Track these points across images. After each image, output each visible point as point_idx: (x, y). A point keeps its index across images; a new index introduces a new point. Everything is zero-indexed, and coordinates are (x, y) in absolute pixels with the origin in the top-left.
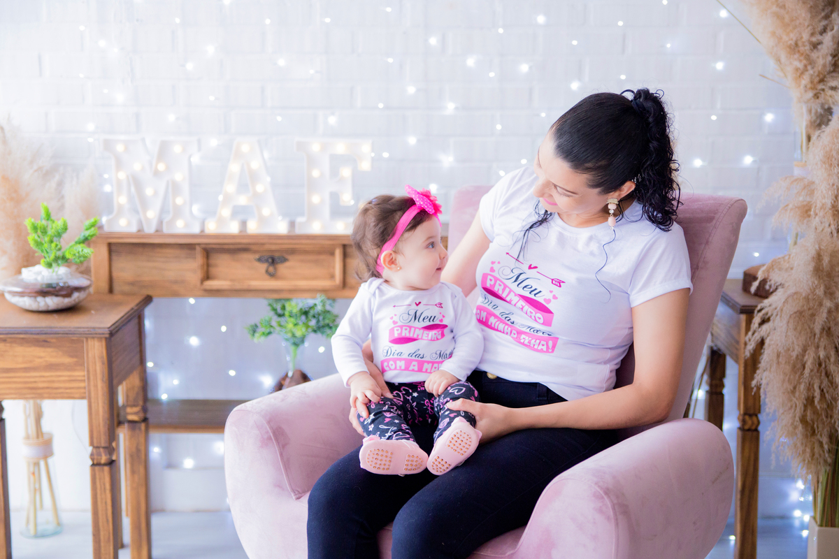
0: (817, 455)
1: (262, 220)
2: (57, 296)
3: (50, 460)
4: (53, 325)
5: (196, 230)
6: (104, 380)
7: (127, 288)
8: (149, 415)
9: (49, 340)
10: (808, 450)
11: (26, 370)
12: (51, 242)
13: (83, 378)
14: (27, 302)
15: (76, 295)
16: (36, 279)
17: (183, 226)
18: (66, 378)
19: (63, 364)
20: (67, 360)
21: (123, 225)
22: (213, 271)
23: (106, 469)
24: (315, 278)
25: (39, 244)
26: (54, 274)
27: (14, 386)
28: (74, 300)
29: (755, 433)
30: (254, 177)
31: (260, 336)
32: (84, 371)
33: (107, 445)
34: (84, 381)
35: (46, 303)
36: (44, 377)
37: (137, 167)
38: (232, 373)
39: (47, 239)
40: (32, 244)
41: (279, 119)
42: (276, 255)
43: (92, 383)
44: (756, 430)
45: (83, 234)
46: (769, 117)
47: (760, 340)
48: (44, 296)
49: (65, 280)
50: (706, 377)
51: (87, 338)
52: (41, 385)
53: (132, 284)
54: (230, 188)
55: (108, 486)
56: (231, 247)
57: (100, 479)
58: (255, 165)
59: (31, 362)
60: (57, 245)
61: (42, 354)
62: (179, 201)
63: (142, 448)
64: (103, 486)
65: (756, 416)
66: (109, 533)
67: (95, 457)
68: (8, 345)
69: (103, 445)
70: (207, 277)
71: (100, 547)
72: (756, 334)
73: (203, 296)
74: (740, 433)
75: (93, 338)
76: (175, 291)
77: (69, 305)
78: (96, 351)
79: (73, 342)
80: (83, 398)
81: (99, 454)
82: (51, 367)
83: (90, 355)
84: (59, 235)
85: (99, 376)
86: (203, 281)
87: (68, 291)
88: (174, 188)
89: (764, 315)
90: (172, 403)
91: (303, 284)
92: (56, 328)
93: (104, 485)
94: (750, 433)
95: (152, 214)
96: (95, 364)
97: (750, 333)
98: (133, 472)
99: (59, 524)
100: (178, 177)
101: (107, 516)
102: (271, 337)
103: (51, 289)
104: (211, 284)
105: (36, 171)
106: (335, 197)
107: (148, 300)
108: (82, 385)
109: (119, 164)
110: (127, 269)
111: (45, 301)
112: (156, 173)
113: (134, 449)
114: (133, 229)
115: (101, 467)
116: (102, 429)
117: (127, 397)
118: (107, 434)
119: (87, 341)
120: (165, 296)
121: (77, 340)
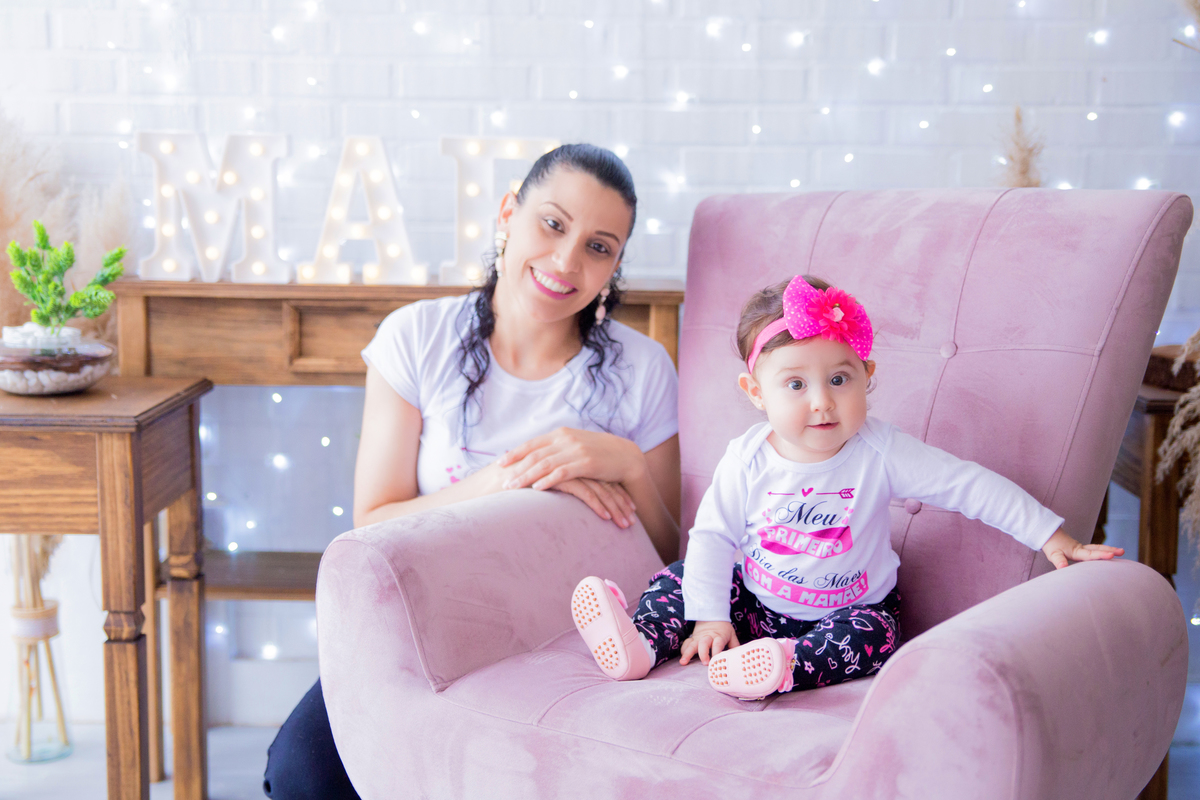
1: (387, 264)
2: (56, 369)
4: (46, 412)
5: (283, 278)
6: (128, 501)
7: (173, 370)
8: (204, 570)
9: (39, 437)
11: (2, 484)
12: (48, 281)
13: (93, 499)
14: (9, 380)
15: (87, 370)
16: (24, 343)
17: (262, 272)
18: (67, 499)
19: (62, 476)
20: (68, 469)
21: (170, 269)
22: (309, 343)
23: (130, 647)
25: (28, 285)
26: (54, 336)
28: (85, 378)
30: (374, 196)
32: (96, 487)
33: (131, 608)
34: (96, 503)
35: (39, 382)
36: (30, 496)
37: (192, 177)
38: (338, 511)
39: (41, 278)
40: (17, 286)
41: (415, 114)
43: (108, 508)
45: (100, 273)
46: (1177, 119)
47: (1182, 453)
48: (36, 370)
49: (71, 345)
51: (100, 433)
52: (26, 510)
53: (182, 362)
54: (337, 212)
55: (132, 676)
56: (338, 304)
57: (120, 664)
58: (377, 176)
59: (10, 471)
60: (56, 287)
61: (29, 460)
62: (257, 232)
63: (194, 621)
64: (124, 675)
65: (1170, 576)
66: (134, 753)
67: (113, 628)
69: (124, 609)
70: (300, 352)
71: (118, 774)
72: (1175, 444)
73: (293, 384)
75: (111, 433)
76: (250, 376)
77: (76, 386)
78: (115, 454)
79: (79, 442)
80: (92, 532)
81: (119, 624)
82: (42, 481)
83: (105, 462)
84: (60, 271)
85: (120, 497)
86: (292, 360)
87: (72, 362)
88: (250, 212)
89: (1189, 412)
90: (245, 556)
92: (52, 416)
93: (127, 673)
95: (214, 253)
96: (114, 478)
97: (1166, 443)
98: (178, 658)
99: (67, 742)
100: (256, 194)
101: (130, 721)
103: (47, 358)
104: (305, 361)
105: (32, 179)
107: (206, 386)
108: (92, 510)
109: (164, 174)
110: (175, 339)
111: (38, 378)
112: (222, 188)
113: (181, 623)
114: (185, 276)
115: (121, 645)
116: (124, 582)
117: (171, 539)
118: (132, 591)
119: (101, 439)
120: (233, 382)
121: (85, 437)
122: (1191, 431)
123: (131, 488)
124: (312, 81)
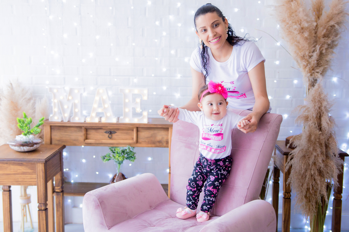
0: (311, 209)
1: (107, 118)
2: (28, 146)
3: (30, 205)
4: (25, 158)
5: (83, 121)
6: (43, 178)
7: (57, 142)
8: (64, 190)
9: (23, 163)
10: (308, 207)
11: (14, 174)
13: (35, 178)
14: (17, 148)
15: (35, 146)
16: (21, 140)
17: (78, 120)
18: (29, 178)
19: (28, 172)
20: (30, 171)
21: (56, 119)
22: (89, 136)
23: (44, 212)
24: (126, 139)
25: (21, 127)
26: (28, 138)
27: (10, 180)
28: (35, 148)
29: (289, 200)
30: (104, 102)
31: (106, 160)
32: (36, 175)
33: (44, 203)
35: (24, 149)
36: (21, 177)
37: (61, 98)
38: (97, 173)
39: (25, 125)
40: (19, 127)
41: (116, 80)
42: (112, 130)
43: (39, 180)
44: (290, 199)
45: (38, 123)
46: (295, 82)
47: (291, 165)
48: (23, 146)
49: (32, 140)
50: (272, 177)
52: (20, 180)
53: (59, 141)
54: (95, 106)
56: (95, 127)
57: (41, 216)
58: (105, 97)
59: (16, 171)
60: (28, 127)
61: (21, 169)
62: (77, 110)
63: (61, 202)
65: (290, 193)
67: (40, 207)
68: (8, 165)
69: (43, 203)
70: (86, 138)
72: (289, 163)
73: (86, 145)
74: (284, 199)
75: (39, 163)
76: (75, 143)
77: (33, 149)
78: (40, 167)
79: (32, 164)
80: (35, 185)
81: (41, 206)
82: (24, 173)
83: (38, 169)
84: (29, 124)
85: (41, 177)
86: (84, 140)
87: (32, 144)
88: (75, 106)
89: (292, 156)
90: (75, 184)
91: (122, 141)
92: (26, 159)
93: (43, 218)
94: (287, 200)
95: (67, 115)
96: (40, 173)
97: (287, 163)
98: (57, 211)
99: (33, 228)
100: (76, 101)
101: (44, 229)
102: (110, 161)
103: (26, 144)
104: (87, 141)
105: (24, 99)
106: (134, 109)
107: (64, 147)
108: (35, 180)
109: (55, 97)
110: (57, 135)
111: (23, 148)
112: (68, 100)
113: (58, 203)
114: (60, 120)
115: (42, 211)
116: (42, 197)
118: (44, 199)
119: (37, 164)
120: (71, 145)
122: (292, 160)
123: (44, 175)
124: (91, 72)
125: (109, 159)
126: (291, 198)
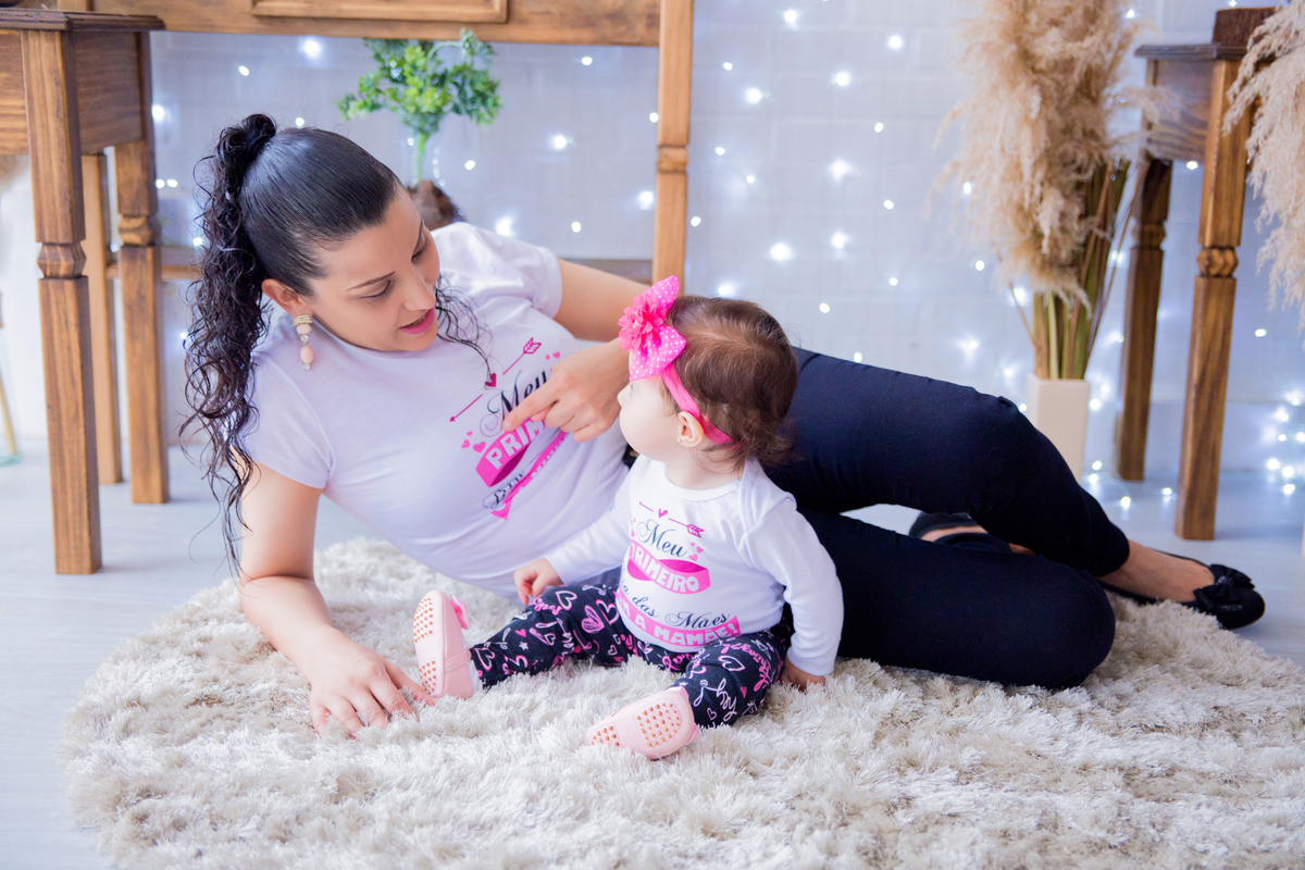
6: (61, 115)
8: (161, 243)
13: (21, 112)
23: (69, 285)
29: (1228, 281)
31: (361, 107)
32: (23, 97)
33: (68, 240)
34: (24, 115)
43: (38, 122)
44: (1230, 276)
47: (1252, 99)
50: (1133, 223)
51: (27, 35)
55: (72, 318)
57: (57, 304)
63: (149, 293)
64: (63, 318)
65: (1232, 249)
66: (77, 404)
67: (48, 262)
69: (61, 241)
71: (60, 428)
72: (1246, 89)
73: (257, 32)
74: (1202, 282)
75: (39, 30)
76: (209, 21)
78: (45, 59)
79: (2, 43)
80: (22, 150)
81: (55, 258)
83: (33, 67)
85: (51, 109)
89: (1263, 48)
93: (66, 313)
94: (1218, 282)
96: (44, 86)
97: (1236, 86)
98: (132, 336)
99: (16, 451)
101: (71, 369)
102: (376, 113)
107: (159, 25)
108: (20, 124)
113: (134, 296)
115: (59, 282)
116: (59, 208)
117: (120, 197)
118: (69, 220)
119: (27, 39)
121: (8, 36)
122: (1265, 73)
123: (62, 98)
125: (374, 107)
126: (1236, 274)
